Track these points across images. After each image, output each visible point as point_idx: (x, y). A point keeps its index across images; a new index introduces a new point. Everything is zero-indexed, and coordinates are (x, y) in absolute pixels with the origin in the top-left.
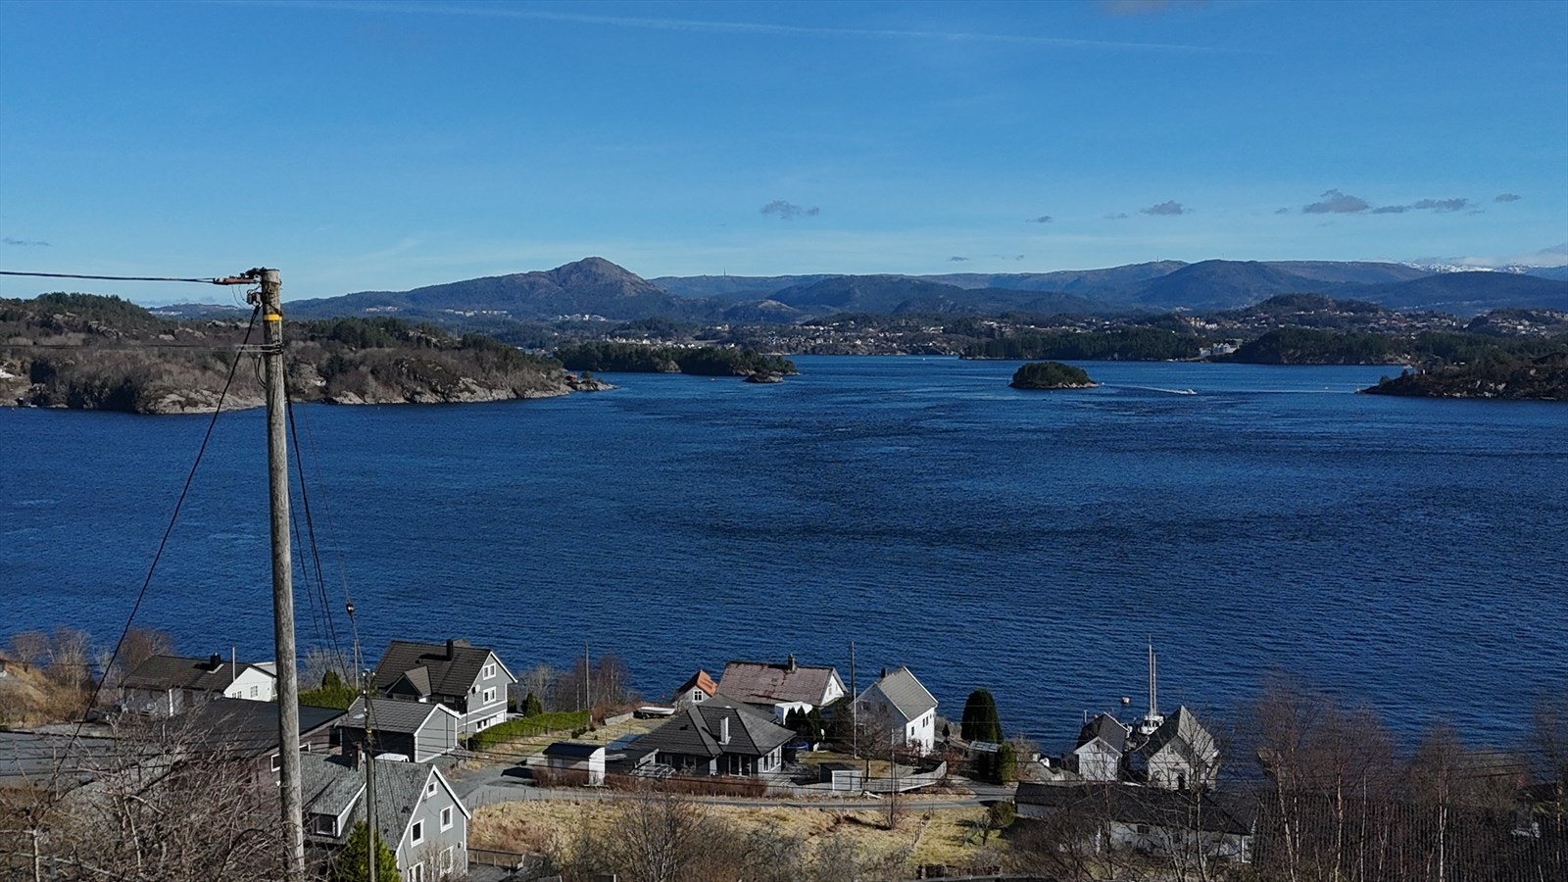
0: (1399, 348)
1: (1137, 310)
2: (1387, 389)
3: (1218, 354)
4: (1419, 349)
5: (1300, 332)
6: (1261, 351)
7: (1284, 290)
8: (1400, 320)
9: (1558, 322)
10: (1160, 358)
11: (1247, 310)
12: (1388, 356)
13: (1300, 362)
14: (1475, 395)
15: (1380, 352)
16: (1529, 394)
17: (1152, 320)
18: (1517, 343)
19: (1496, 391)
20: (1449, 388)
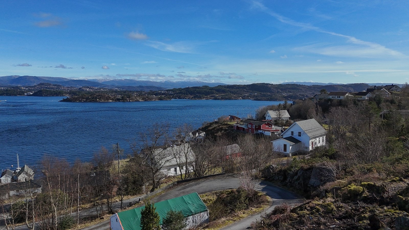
0: (66, 93)
1: (9, 85)
2: (64, 101)
3: (29, 94)
4: (70, 93)
5: (46, 90)
6: (38, 94)
7: (43, 82)
8: (65, 88)
9: (93, 89)
10: (15, 95)
11: (35, 86)
12: (64, 95)
13: (47, 96)
14: (80, 101)
15: (62, 94)
16: (90, 101)
17: (13, 88)
18: (87, 92)
19: (84, 101)
20: (76, 100)
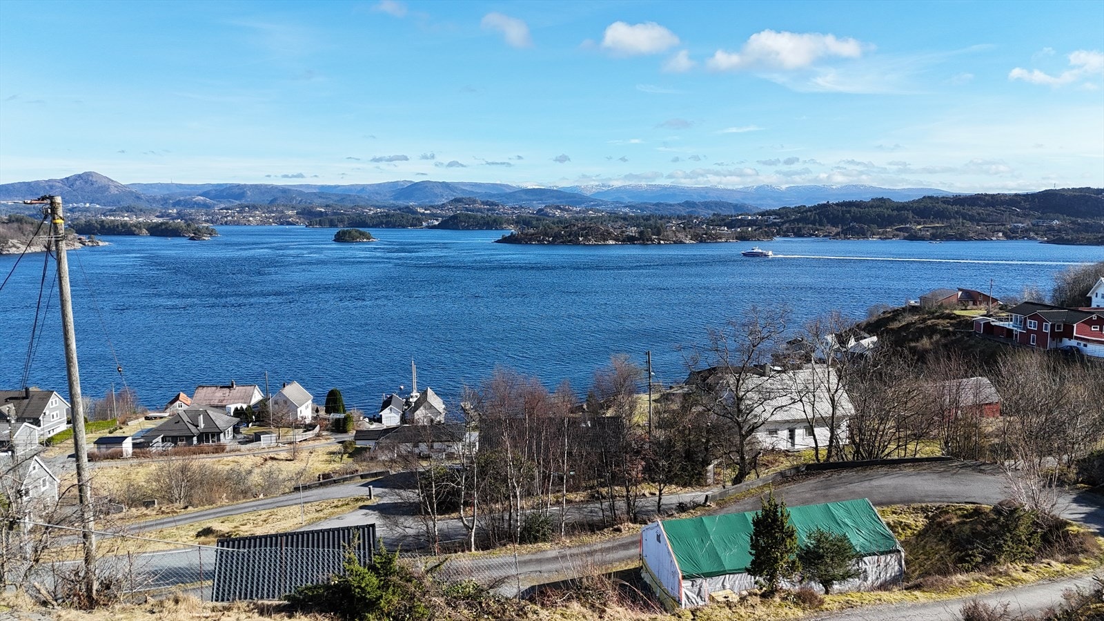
0: (509, 222)
1: (392, 204)
2: (505, 240)
3: (431, 225)
4: (517, 223)
5: (467, 215)
6: (450, 223)
7: (459, 196)
8: (508, 210)
9: (571, 211)
10: (404, 227)
11: (443, 204)
12: (504, 226)
13: (467, 228)
14: (541, 243)
15: (501, 224)
16: (561, 242)
17: (400, 209)
18: (556, 220)
19: (549, 241)
20: (530, 240)
